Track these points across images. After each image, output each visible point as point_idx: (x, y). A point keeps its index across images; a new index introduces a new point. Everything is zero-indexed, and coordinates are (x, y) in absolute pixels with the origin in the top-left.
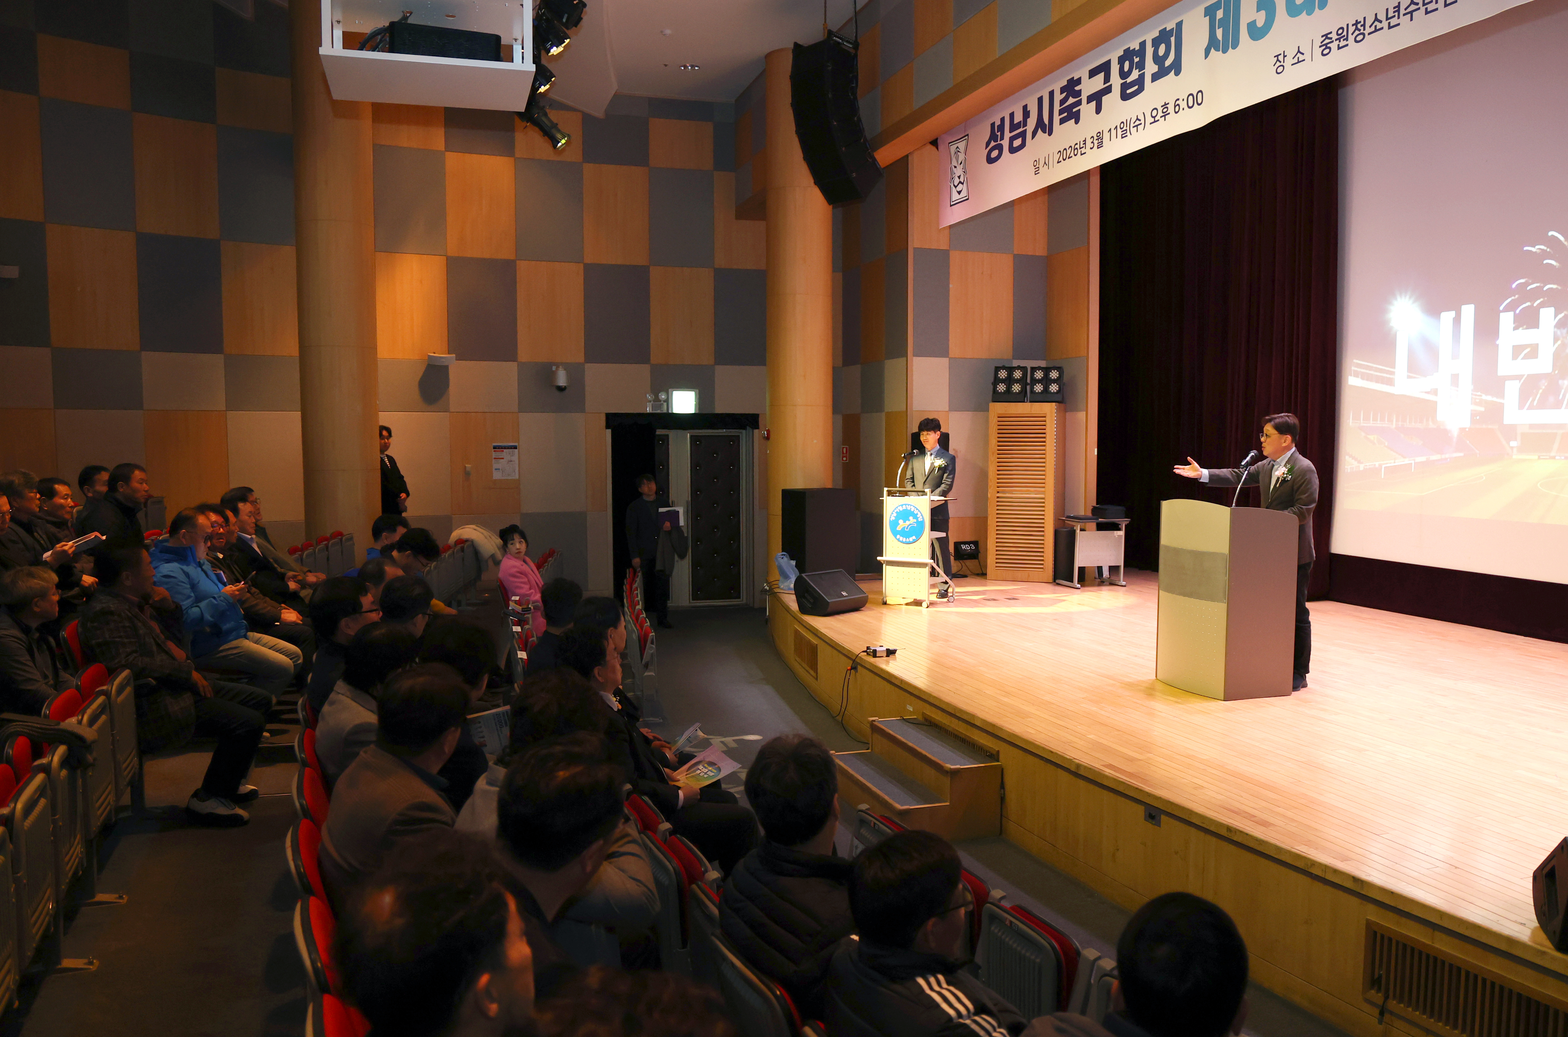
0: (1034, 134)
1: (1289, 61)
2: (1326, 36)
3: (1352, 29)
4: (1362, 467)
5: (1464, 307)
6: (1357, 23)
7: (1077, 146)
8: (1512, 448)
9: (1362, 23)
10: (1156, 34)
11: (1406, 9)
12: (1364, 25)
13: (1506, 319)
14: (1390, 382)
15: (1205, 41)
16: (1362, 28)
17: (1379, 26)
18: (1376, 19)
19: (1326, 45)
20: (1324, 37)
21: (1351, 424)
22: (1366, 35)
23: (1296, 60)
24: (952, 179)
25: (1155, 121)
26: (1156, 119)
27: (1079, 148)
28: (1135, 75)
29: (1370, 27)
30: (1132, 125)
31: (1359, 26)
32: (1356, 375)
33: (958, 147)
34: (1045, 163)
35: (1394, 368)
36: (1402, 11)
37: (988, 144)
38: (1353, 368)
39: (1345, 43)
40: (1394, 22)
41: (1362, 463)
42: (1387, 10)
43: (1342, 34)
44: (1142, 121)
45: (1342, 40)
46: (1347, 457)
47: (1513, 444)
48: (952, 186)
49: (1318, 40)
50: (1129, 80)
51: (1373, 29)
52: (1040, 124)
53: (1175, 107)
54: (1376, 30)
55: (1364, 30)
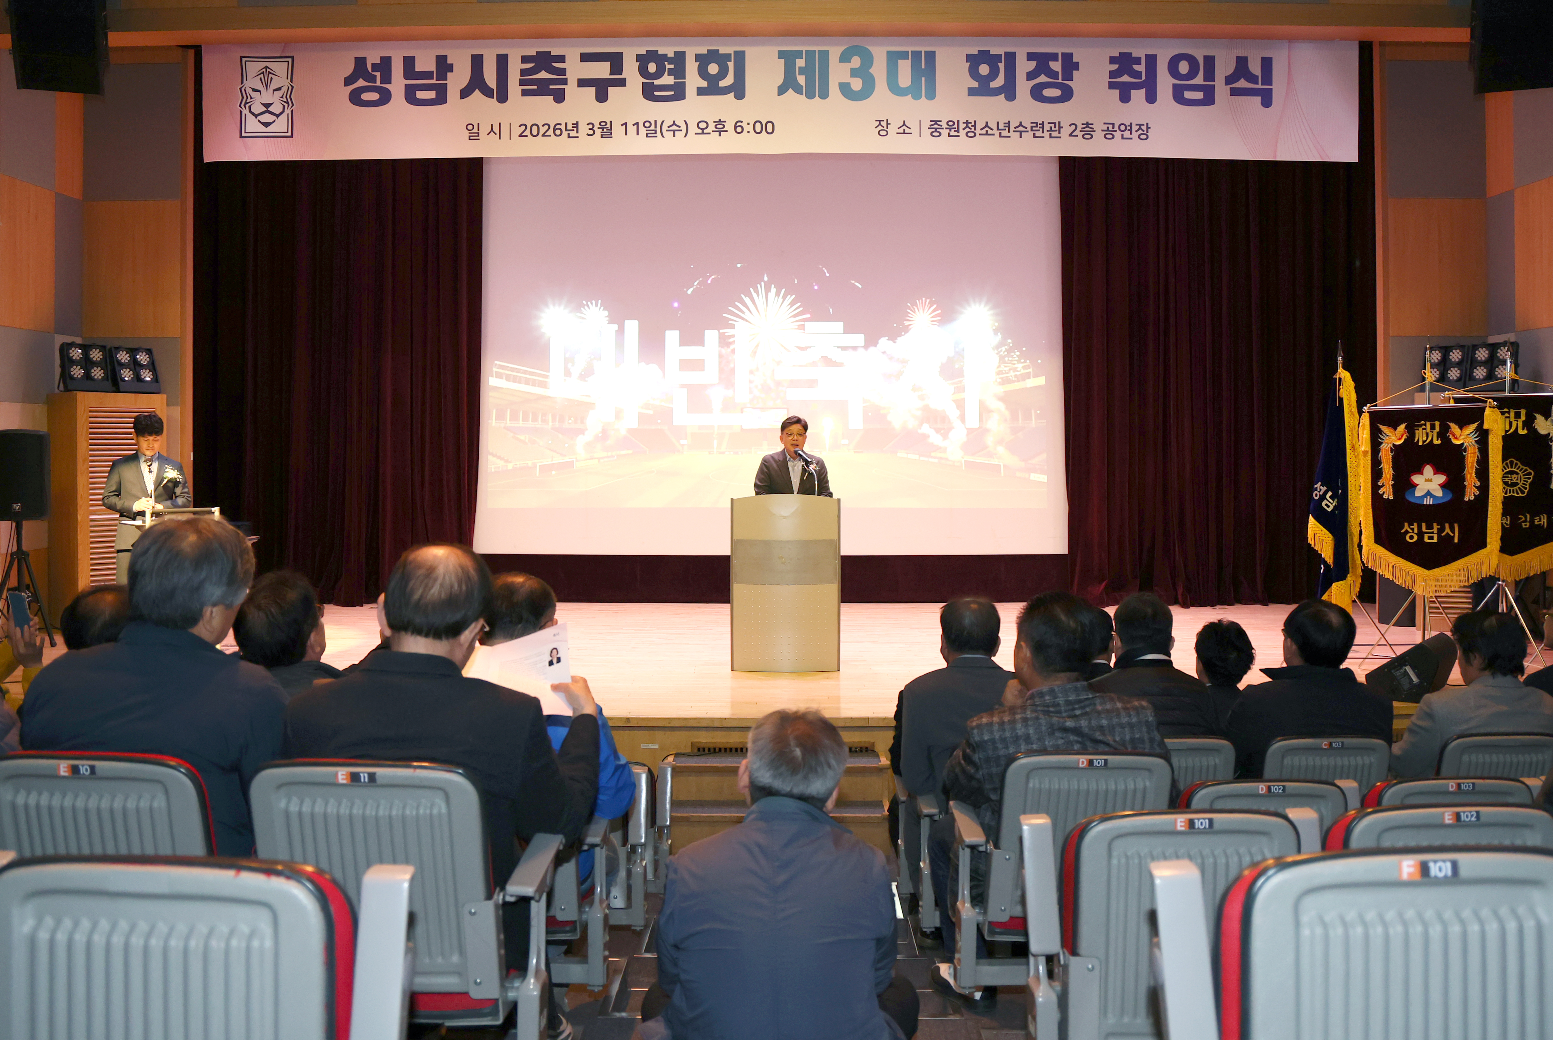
0: (465, 93)
1: (893, 129)
2: (936, 122)
3: (962, 126)
4: (510, 466)
5: (627, 323)
6: (967, 123)
7: (563, 127)
8: (683, 446)
9: (973, 124)
10: (703, 50)
11: (1015, 128)
12: (975, 126)
13: (672, 337)
14: (543, 385)
15: (780, 80)
16: (973, 128)
17: (990, 132)
18: (987, 125)
19: (936, 129)
20: (933, 123)
21: (494, 424)
22: (977, 135)
23: (901, 130)
24: (246, 103)
25: (703, 133)
26: (705, 131)
27: (564, 129)
28: (667, 80)
29: (981, 129)
30: (665, 128)
31: (970, 125)
32: (499, 376)
33: (266, 67)
34: (492, 130)
35: (548, 371)
36: (1012, 129)
37: (348, 81)
38: (495, 369)
39: (956, 134)
40: (1004, 133)
41: (510, 462)
42: (998, 123)
43: (953, 127)
44: (683, 128)
45: (953, 130)
46: (490, 457)
47: (683, 442)
48: (246, 111)
49: (926, 124)
50: (657, 82)
51: (984, 132)
52: (477, 83)
53: (736, 127)
54: (987, 134)
55: (975, 129)
